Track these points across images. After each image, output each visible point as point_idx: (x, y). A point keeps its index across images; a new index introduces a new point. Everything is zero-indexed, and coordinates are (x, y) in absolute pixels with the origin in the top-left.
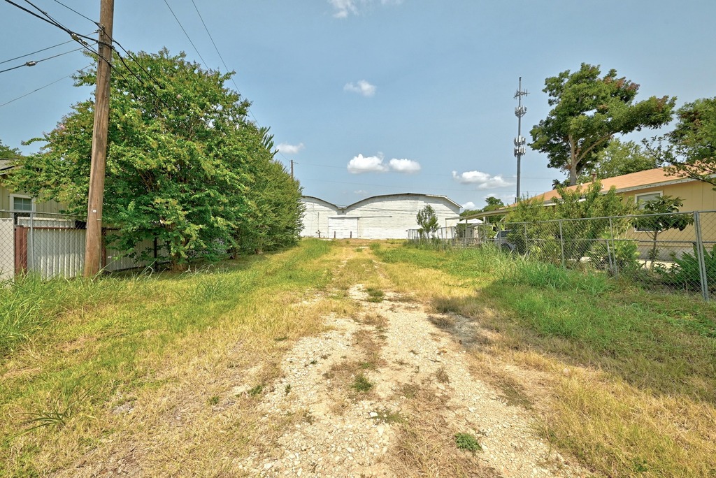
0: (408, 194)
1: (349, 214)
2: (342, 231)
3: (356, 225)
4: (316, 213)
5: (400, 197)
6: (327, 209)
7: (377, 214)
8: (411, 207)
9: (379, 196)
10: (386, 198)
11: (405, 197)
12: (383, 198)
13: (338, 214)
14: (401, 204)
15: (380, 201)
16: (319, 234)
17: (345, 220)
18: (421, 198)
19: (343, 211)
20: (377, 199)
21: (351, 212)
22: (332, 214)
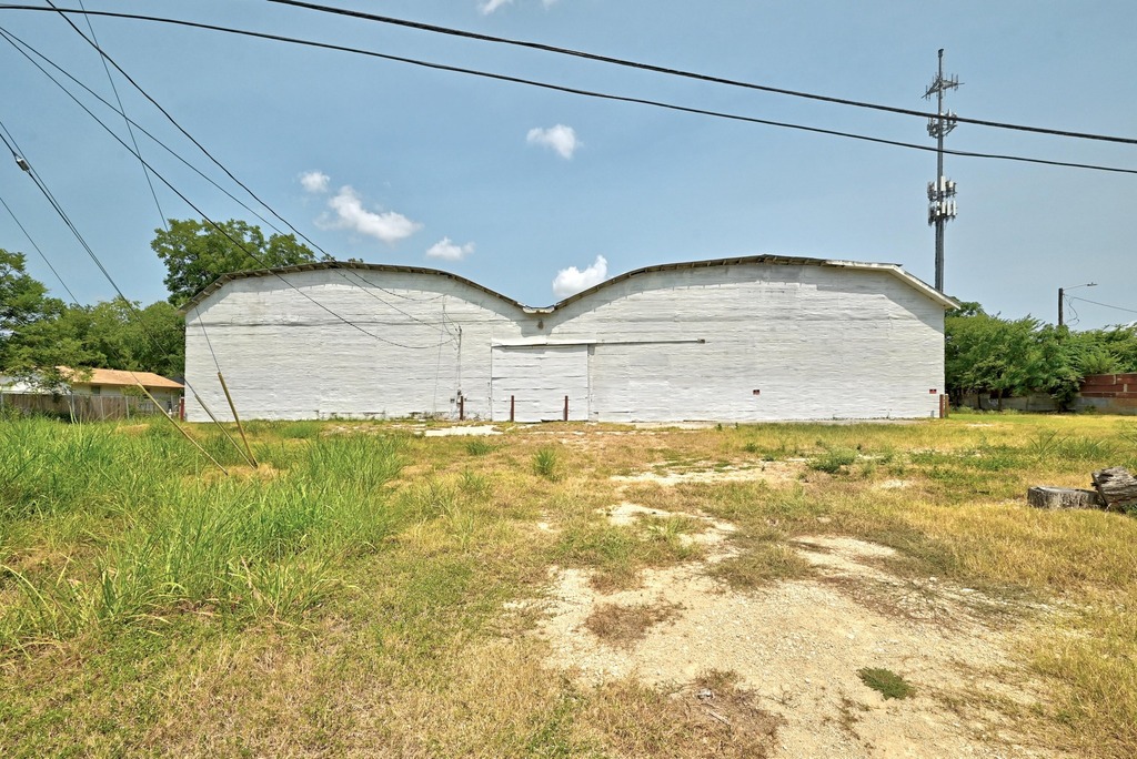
0: (760, 261)
1: (561, 333)
2: (537, 396)
3: (582, 371)
4: (452, 328)
5: (733, 271)
6: (491, 315)
7: (655, 332)
8: (774, 304)
9: (661, 269)
10: (687, 275)
11: (750, 271)
12: (674, 276)
13: (526, 334)
14: (736, 294)
15: (664, 287)
16: (461, 404)
17: (548, 354)
18: (807, 272)
19: (540, 320)
20: (654, 279)
21: (566, 326)
22: (503, 335)
